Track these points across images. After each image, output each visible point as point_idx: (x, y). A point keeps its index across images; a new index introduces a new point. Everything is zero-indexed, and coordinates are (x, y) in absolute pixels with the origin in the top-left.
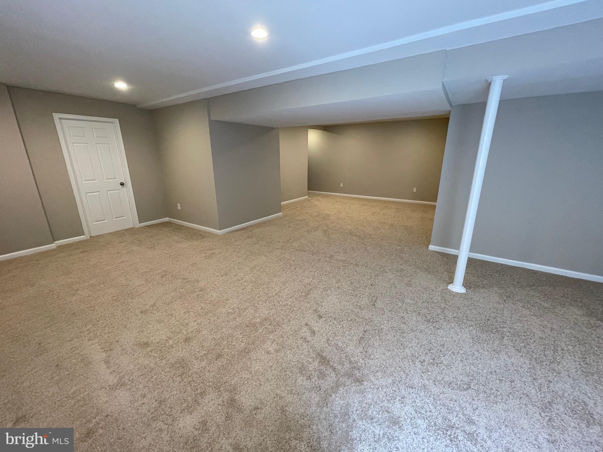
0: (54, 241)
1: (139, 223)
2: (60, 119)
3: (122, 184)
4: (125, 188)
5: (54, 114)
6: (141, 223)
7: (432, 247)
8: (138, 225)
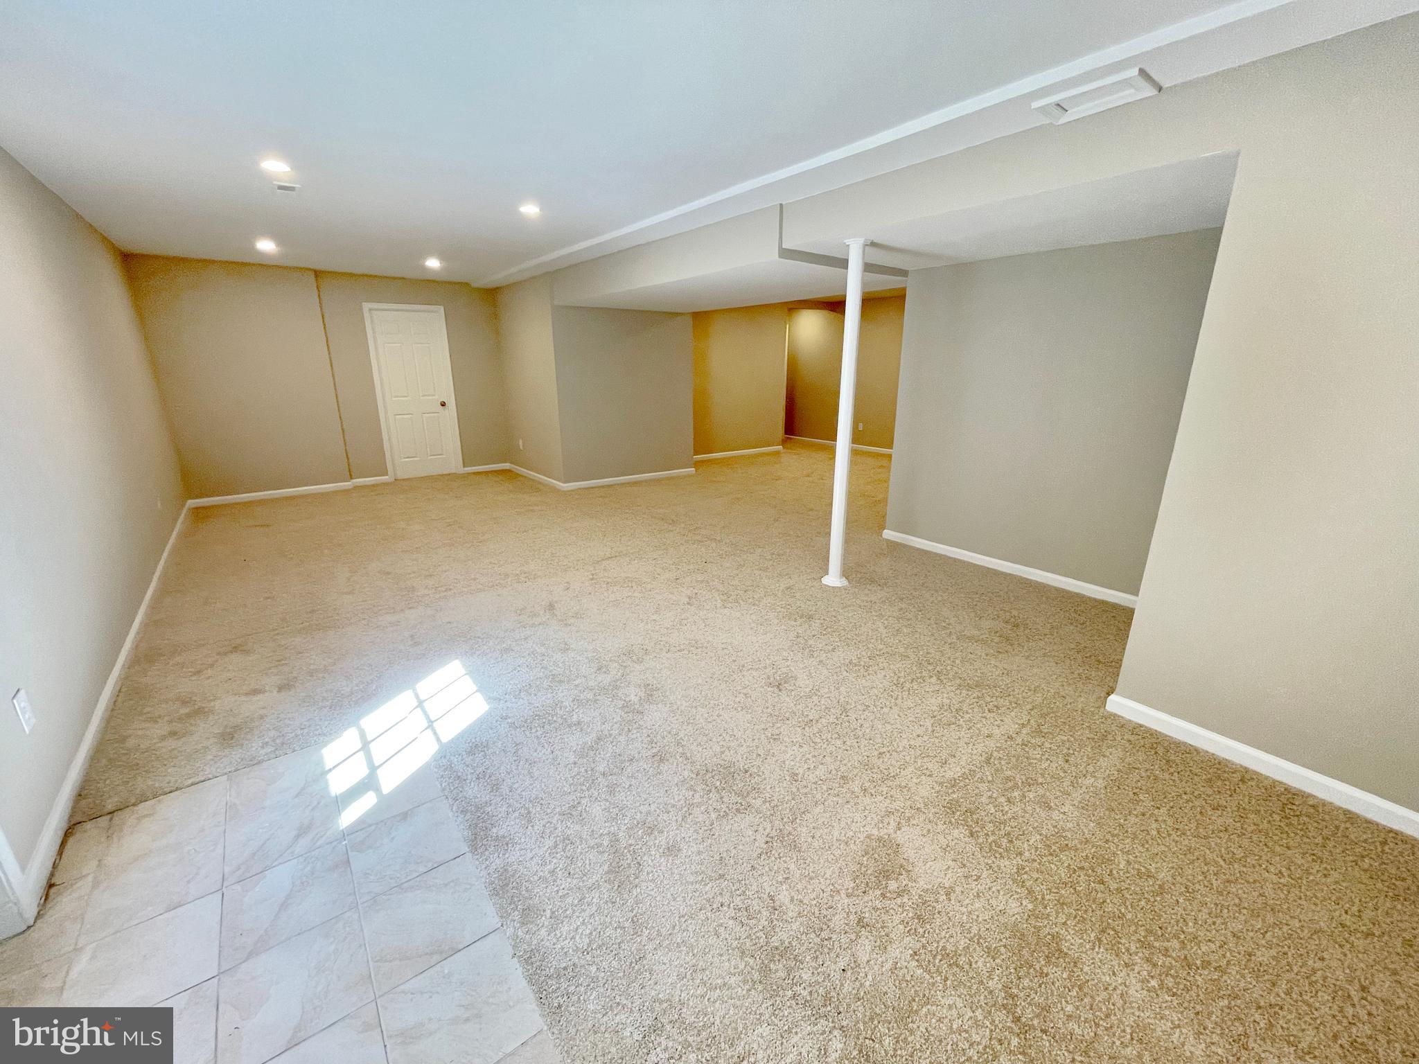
0: (351, 478)
1: (464, 467)
2: (370, 310)
3: (443, 404)
4: (446, 411)
5: (363, 303)
6: (467, 467)
7: (888, 534)
8: (463, 470)
